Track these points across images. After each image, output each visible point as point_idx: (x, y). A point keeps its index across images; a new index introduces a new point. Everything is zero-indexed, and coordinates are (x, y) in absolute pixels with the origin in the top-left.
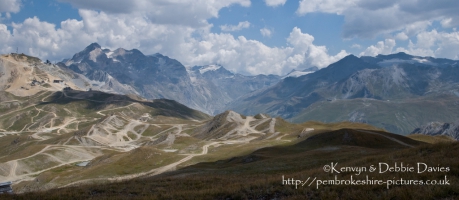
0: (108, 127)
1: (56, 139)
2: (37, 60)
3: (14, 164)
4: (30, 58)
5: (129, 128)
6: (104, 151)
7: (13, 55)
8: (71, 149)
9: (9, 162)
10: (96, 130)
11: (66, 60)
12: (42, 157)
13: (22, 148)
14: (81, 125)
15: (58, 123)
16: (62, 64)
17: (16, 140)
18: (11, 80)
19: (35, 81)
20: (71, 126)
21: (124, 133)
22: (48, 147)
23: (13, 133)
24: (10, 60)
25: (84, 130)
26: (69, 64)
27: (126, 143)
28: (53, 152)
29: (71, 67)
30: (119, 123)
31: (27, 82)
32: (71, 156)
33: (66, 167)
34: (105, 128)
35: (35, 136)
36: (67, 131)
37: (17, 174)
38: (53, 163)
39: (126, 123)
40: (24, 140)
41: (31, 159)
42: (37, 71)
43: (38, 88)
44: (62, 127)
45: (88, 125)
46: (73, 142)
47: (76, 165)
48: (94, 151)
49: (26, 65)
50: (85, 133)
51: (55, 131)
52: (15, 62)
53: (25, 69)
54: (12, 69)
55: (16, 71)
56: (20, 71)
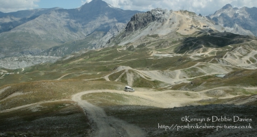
0: (236, 54)
1: (204, 59)
2: (194, 14)
3: (179, 72)
4: (190, 13)
5: (251, 55)
6: (233, 69)
7: (181, 11)
8: (212, 66)
9: (176, 71)
10: (229, 55)
11: (210, 15)
12: (195, 69)
13: (184, 63)
14: (218, 53)
15: (204, 51)
16: (208, 17)
17: (180, 59)
18: (179, 26)
19: (192, 26)
20: (212, 53)
21: (247, 58)
22: (198, 64)
23: (179, 55)
24: (179, 14)
25: (220, 55)
26: (212, 17)
27: (249, 65)
28: (202, 67)
29: (213, 19)
30: (244, 52)
31: (188, 27)
32: (212, 70)
33: (209, 77)
34: (235, 54)
35: (191, 57)
36: (210, 56)
37: (180, 78)
38: (201, 74)
39: (249, 52)
40: (185, 59)
41: (188, 70)
42: (194, 21)
43: (194, 30)
44: (206, 53)
45: (225, 52)
46: (214, 62)
47: (215, 76)
48: (227, 68)
49: (188, 17)
50: (222, 57)
51: (203, 55)
52: (182, 15)
53: (187, 19)
54: (180, 19)
55: (182, 20)
56: (184, 20)
